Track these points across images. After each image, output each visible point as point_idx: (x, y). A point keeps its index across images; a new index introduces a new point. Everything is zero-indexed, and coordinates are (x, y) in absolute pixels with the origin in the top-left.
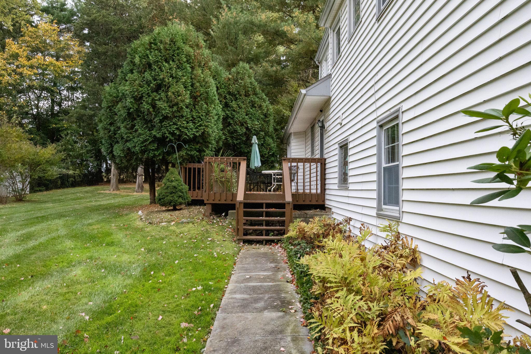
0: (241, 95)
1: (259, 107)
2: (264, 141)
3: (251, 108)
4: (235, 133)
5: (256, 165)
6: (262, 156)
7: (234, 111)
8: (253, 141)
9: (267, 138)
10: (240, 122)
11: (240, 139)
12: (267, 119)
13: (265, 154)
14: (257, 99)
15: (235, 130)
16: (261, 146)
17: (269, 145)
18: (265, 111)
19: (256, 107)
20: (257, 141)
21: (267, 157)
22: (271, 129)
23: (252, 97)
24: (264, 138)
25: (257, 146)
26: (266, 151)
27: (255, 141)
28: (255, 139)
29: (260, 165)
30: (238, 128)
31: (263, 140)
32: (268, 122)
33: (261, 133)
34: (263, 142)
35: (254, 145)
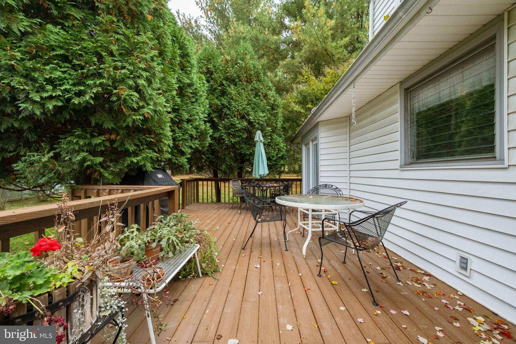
0: (240, 81)
1: (264, 97)
2: (271, 140)
3: (254, 97)
4: (232, 128)
5: (261, 173)
6: (269, 159)
7: (232, 98)
8: (256, 139)
9: (275, 136)
10: (240, 114)
11: (239, 136)
12: (275, 111)
13: (273, 157)
14: (261, 87)
15: (232, 124)
16: (267, 146)
17: (277, 145)
18: (272, 102)
19: (260, 96)
20: (262, 139)
21: (275, 161)
22: (279, 125)
23: (255, 84)
24: (271, 135)
25: (262, 145)
26: (274, 153)
27: (259, 138)
28: (258, 136)
29: (267, 172)
30: (236, 121)
31: (270, 137)
32: (275, 115)
33: (268, 128)
34: (269, 141)
35: (257, 144)
